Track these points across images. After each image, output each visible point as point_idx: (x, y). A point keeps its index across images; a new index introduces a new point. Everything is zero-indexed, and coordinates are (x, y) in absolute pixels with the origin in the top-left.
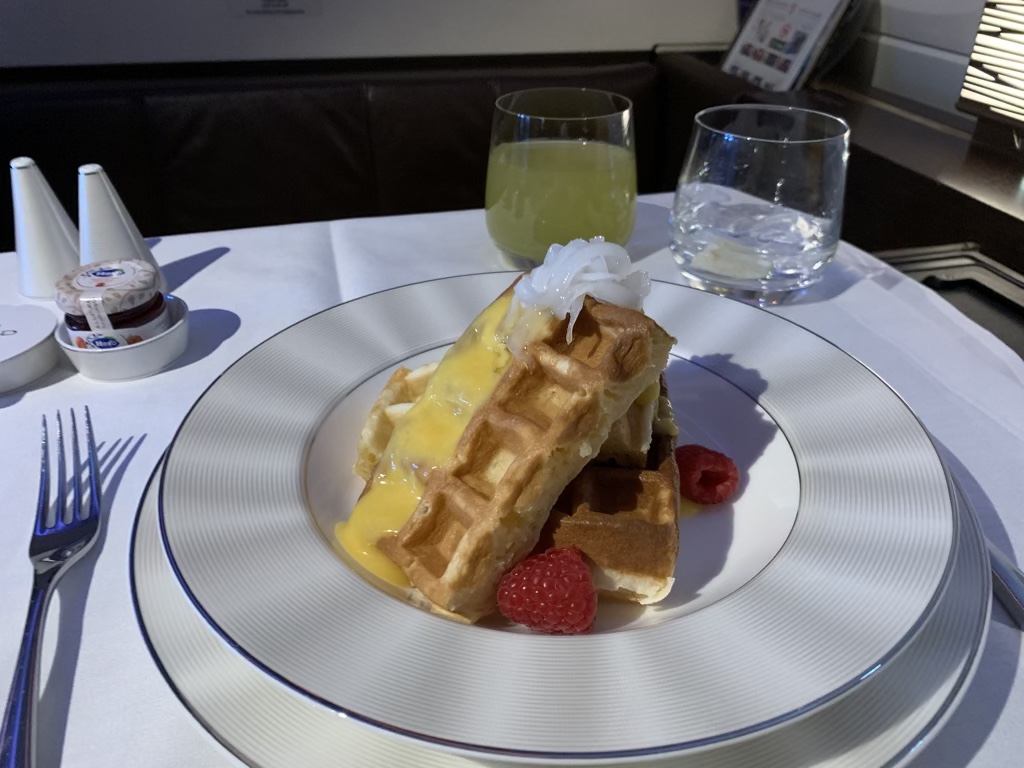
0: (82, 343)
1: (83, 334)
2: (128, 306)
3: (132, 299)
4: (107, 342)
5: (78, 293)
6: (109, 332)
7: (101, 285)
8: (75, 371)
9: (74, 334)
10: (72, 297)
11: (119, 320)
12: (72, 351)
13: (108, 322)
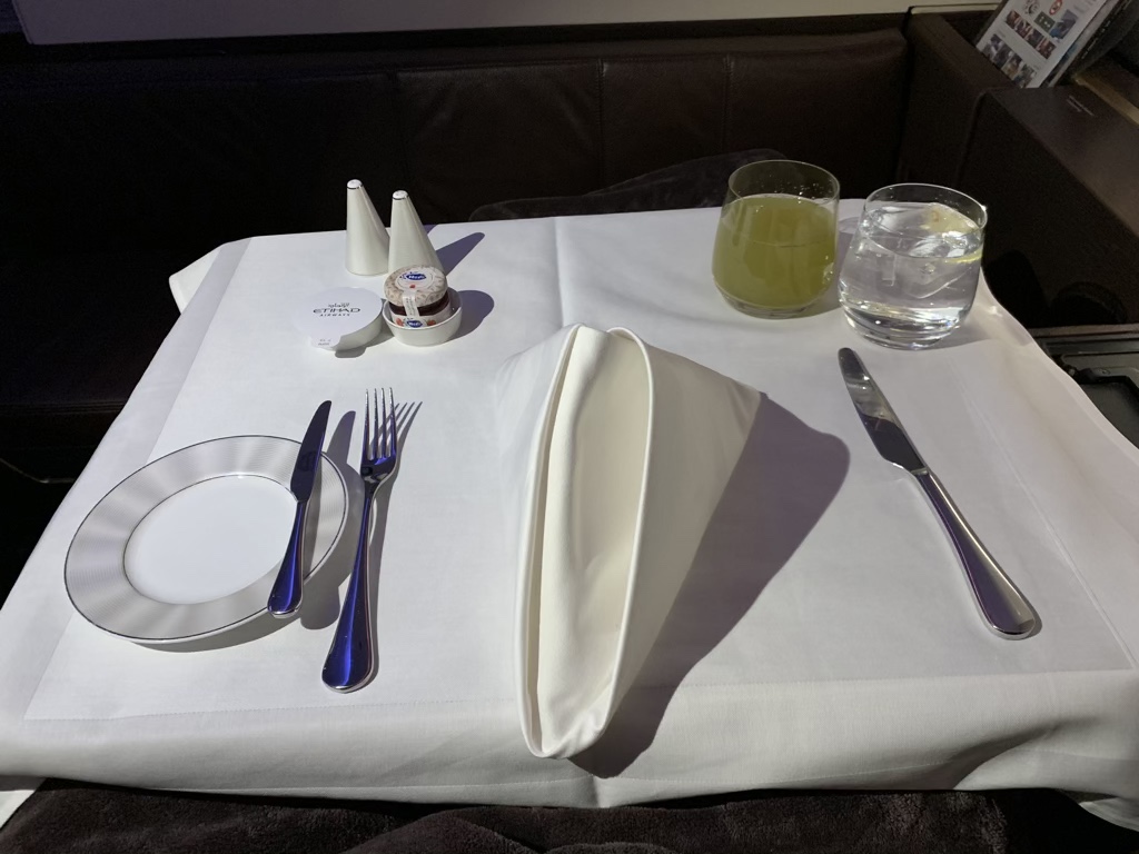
0: (400, 322)
1: (402, 317)
2: (430, 303)
3: (432, 299)
4: (416, 324)
5: (401, 292)
6: (417, 317)
7: (413, 287)
8: (393, 335)
9: (395, 317)
10: (397, 295)
11: (423, 311)
12: (394, 327)
13: (417, 311)
